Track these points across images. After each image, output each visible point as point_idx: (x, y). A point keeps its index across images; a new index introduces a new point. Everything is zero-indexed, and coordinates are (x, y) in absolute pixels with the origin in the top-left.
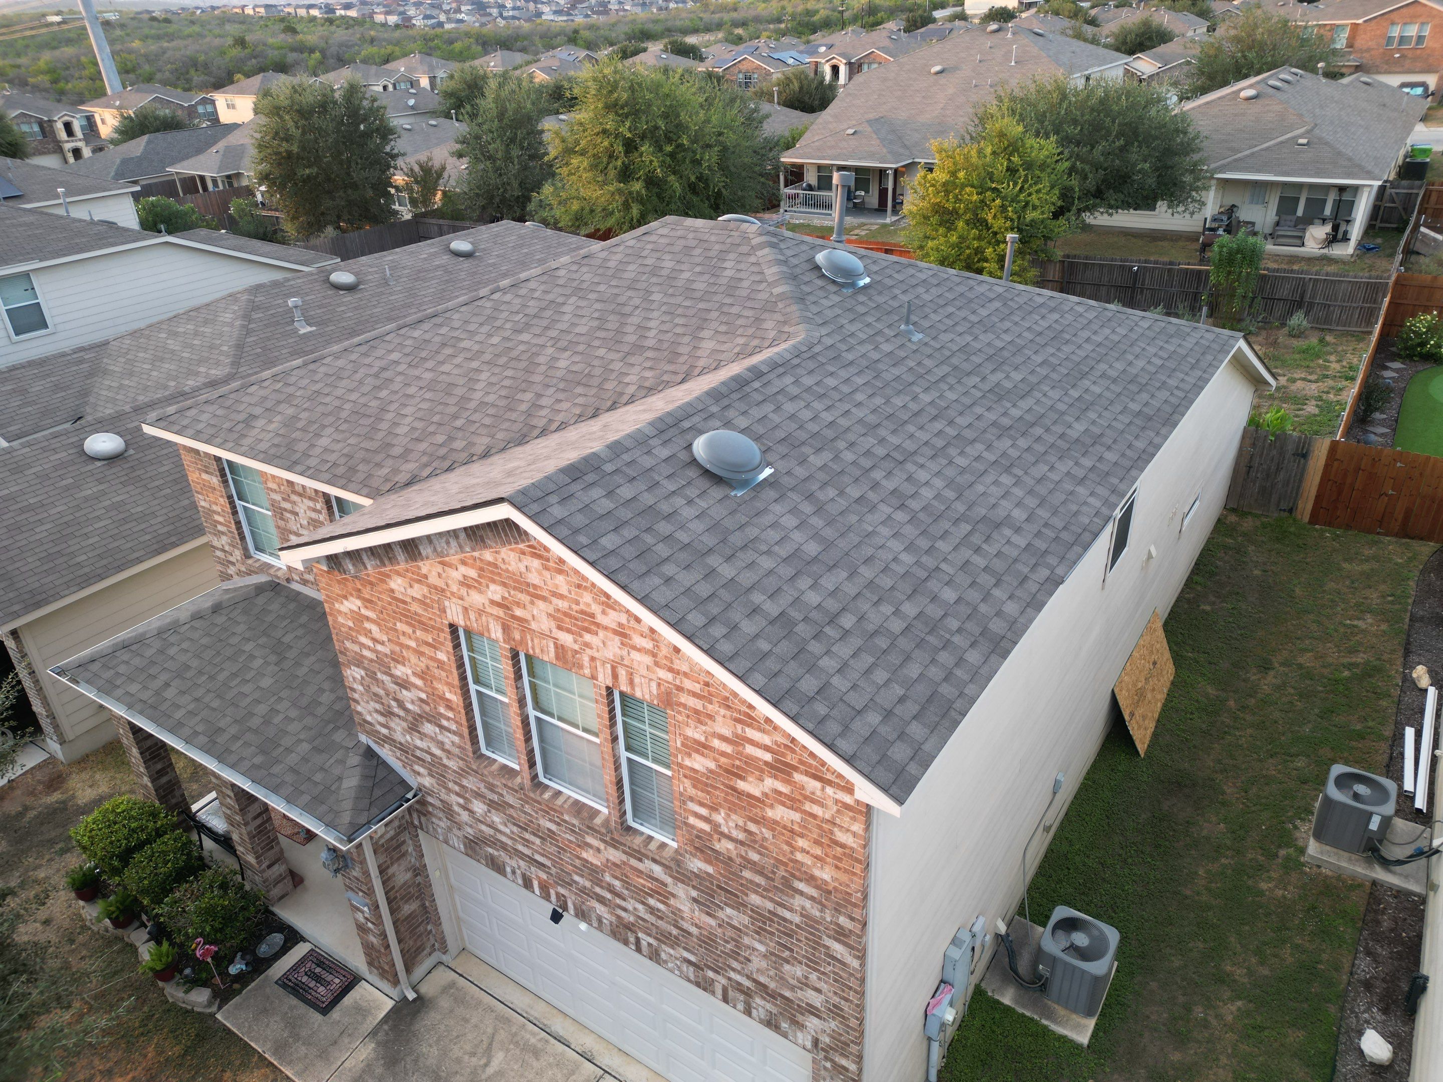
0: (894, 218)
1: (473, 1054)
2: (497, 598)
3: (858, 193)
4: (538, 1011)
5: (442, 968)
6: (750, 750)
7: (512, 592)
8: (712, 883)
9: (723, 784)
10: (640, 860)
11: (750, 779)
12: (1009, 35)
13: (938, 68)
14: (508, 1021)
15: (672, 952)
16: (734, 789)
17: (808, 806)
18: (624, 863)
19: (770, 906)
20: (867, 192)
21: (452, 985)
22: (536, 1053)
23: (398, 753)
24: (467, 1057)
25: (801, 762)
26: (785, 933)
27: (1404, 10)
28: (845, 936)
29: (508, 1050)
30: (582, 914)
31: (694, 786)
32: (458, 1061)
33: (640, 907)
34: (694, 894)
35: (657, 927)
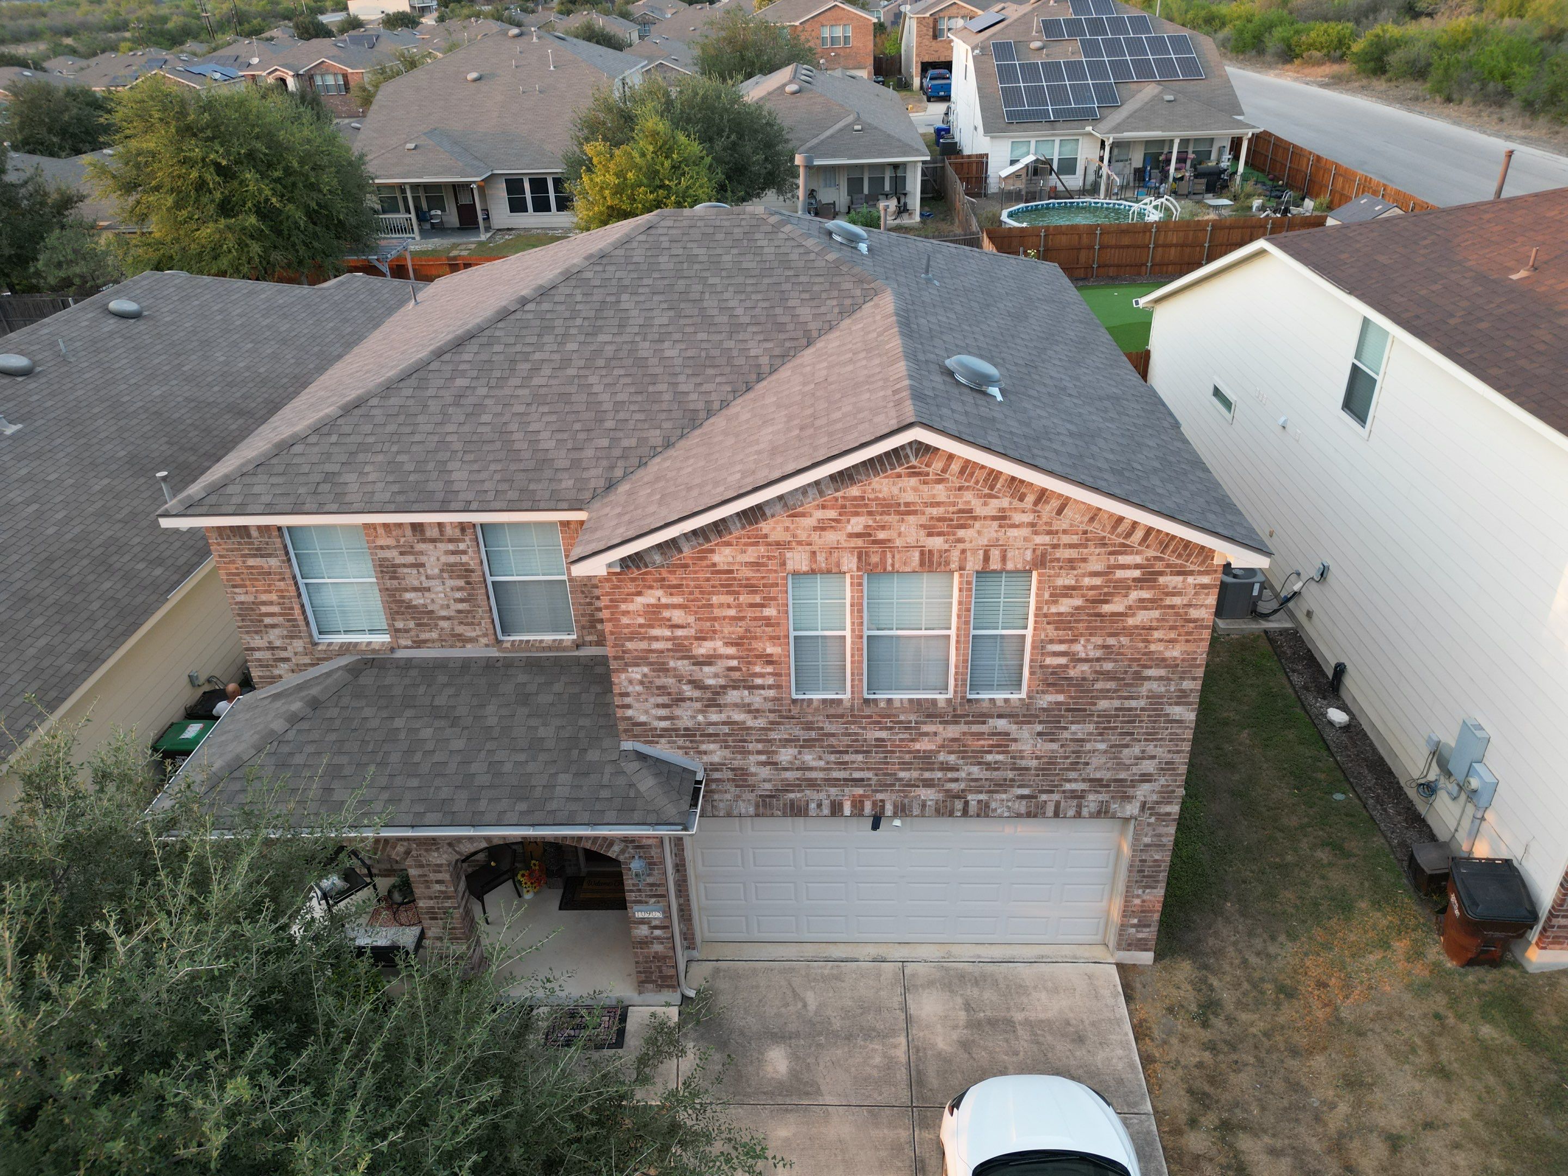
0: (489, 235)
1: (786, 1005)
2: (859, 529)
3: (433, 212)
4: (809, 951)
5: (694, 964)
6: (1120, 574)
7: (878, 518)
8: (1060, 710)
9: (1089, 615)
10: (984, 723)
11: (1116, 599)
12: (535, 39)
13: (473, 75)
14: (792, 970)
15: (1004, 796)
16: (1099, 615)
17: (1168, 601)
18: (964, 734)
19: (1117, 703)
20: (443, 210)
21: (717, 970)
22: (838, 978)
23: (681, 741)
24: (783, 1010)
25: (1168, 566)
26: (1129, 722)
27: (828, 14)
28: (1186, 697)
29: (813, 988)
30: (902, 810)
31: (1057, 629)
32: (779, 1015)
33: (975, 769)
34: (1039, 728)
35: (991, 780)
